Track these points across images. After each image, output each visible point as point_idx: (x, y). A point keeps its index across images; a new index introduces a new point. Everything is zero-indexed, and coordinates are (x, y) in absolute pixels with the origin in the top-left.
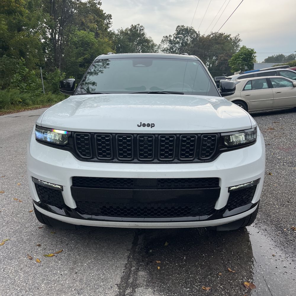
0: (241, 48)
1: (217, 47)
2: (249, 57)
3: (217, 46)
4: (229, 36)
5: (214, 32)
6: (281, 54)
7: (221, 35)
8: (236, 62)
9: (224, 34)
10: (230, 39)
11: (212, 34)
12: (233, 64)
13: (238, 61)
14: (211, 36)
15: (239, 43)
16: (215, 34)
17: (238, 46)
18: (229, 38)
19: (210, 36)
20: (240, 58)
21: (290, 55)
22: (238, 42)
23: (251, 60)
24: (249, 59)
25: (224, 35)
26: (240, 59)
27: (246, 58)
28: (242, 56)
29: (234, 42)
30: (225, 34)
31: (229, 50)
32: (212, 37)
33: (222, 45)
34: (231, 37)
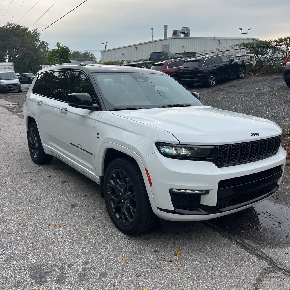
0: (41, 43)
1: (17, 39)
3: (16, 38)
4: (27, 29)
5: (10, 23)
6: (77, 51)
7: (19, 27)
9: (22, 26)
10: (29, 32)
11: (9, 25)
13: (55, 57)
14: (8, 27)
15: (39, 37)
16: (11, 25)
17: (38, 40)
18: (27, 32)
19: (6, 26)
21: (85, 53)
22: (37, 36)
24: (65, 56)
25: (22, 27)
27: (63, 55)
28: (59, 53)
29: (33, 36)
30: (23, 27)
31: (30, 44)
32: (9, 28)
33: (22, 38)
34: (29, 30)
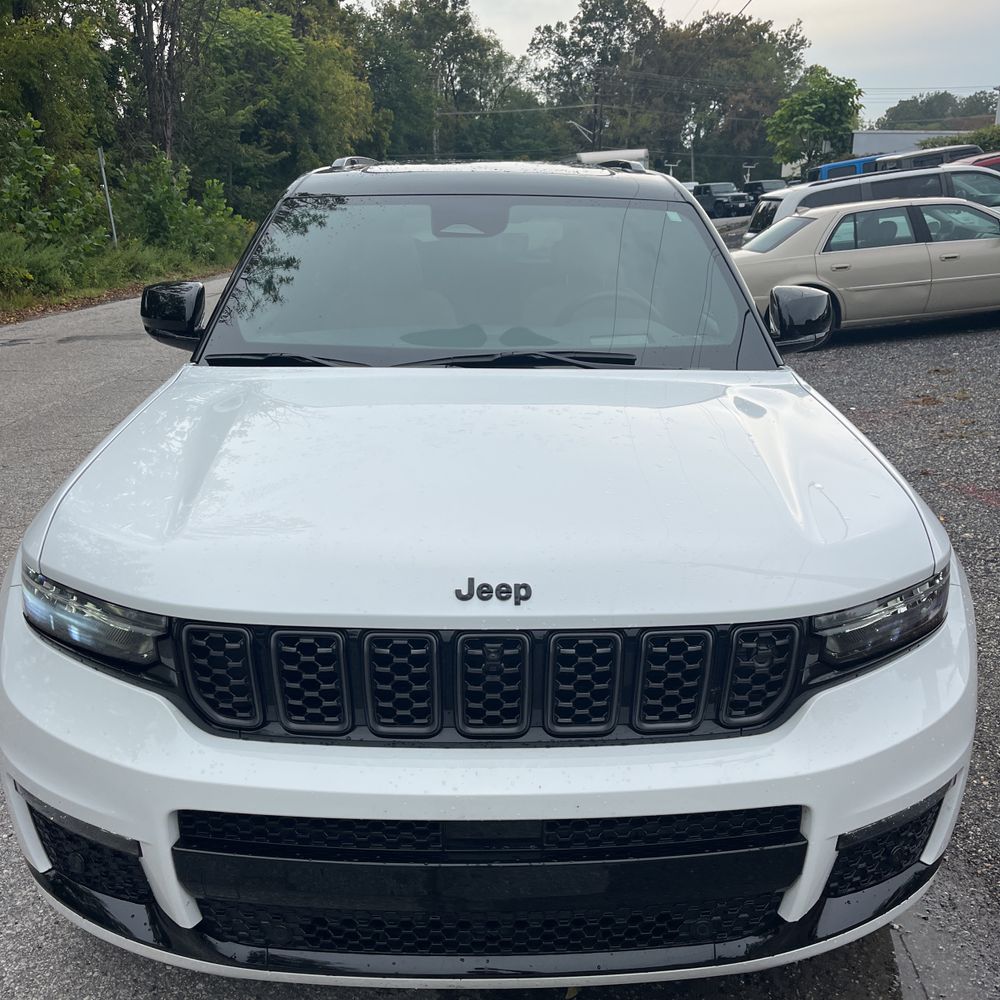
0: (806, 71)
1: (726, 67)
2: (838, 108)
3: (725, 62)
4: (765, 28)
5: (714, 14)
6: (942, 91)
7: (739, 21)
8: (791, 126)
9: (750, 18)
10: (771, 36)
11: (709, 19)
12: (781, 135)
13: (797, 122)
14: (705, 27)
15: (801, 51)
16: (717, 19)
17: (795, 64)
18: (766, 36)
19: (700, 25)
20: (807, 113)
21: (975, 96)
22: (796, 49)
23: (843, 118)
24: (836, 116)
25: (749, 23)
26: (807, 116)
27: (827, 113)
28: (814, 106)
29: (783, 48)
30: (754, 21)
31: (767, 78)
32: (708, 31)
33: (741, 60)
34: (772, 29)
